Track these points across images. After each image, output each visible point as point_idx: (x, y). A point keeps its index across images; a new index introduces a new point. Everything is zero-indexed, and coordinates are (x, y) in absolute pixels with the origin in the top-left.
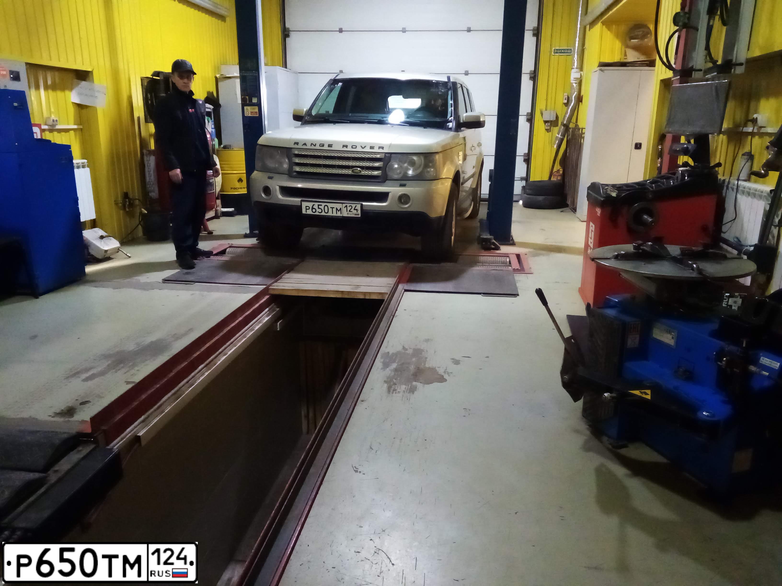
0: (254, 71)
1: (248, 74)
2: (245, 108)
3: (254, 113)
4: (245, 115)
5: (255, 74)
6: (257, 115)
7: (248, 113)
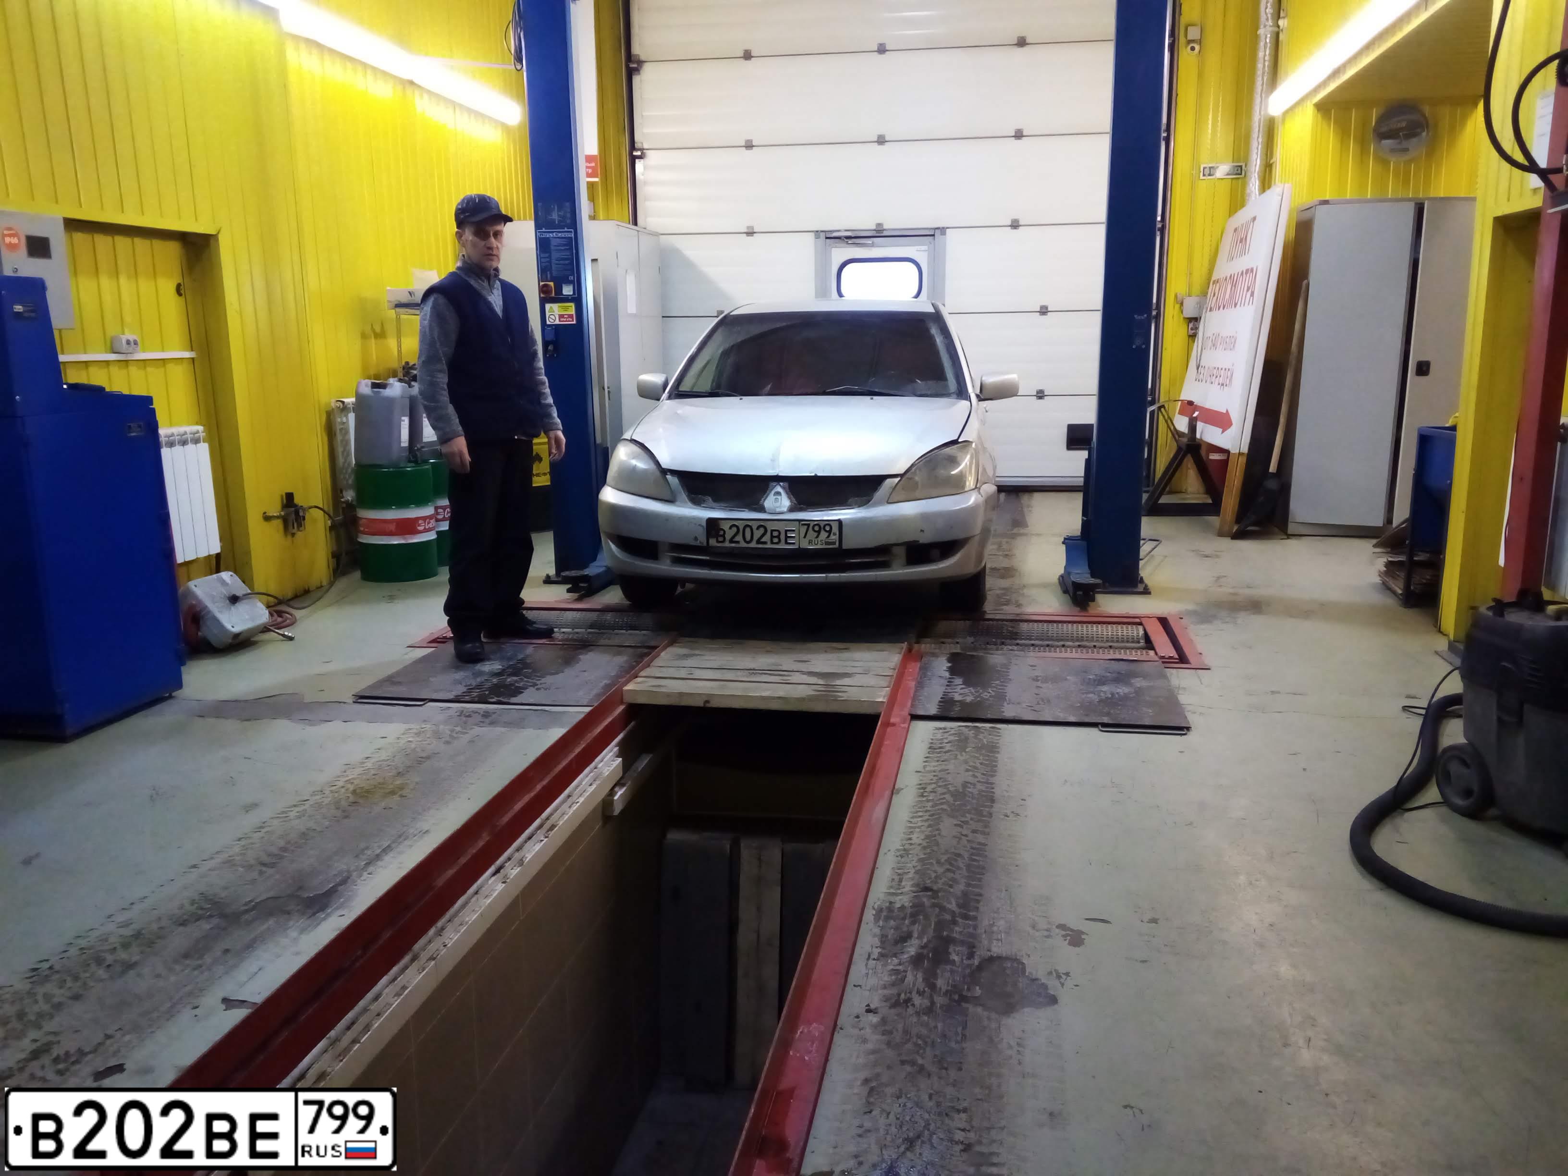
0: (567, 229)
1: (554, 234)
2: (548, 306)
3: (565, 316)
4: (548, 323)
5: (569, 236)
6: (573, 321)
7: (553, 317)
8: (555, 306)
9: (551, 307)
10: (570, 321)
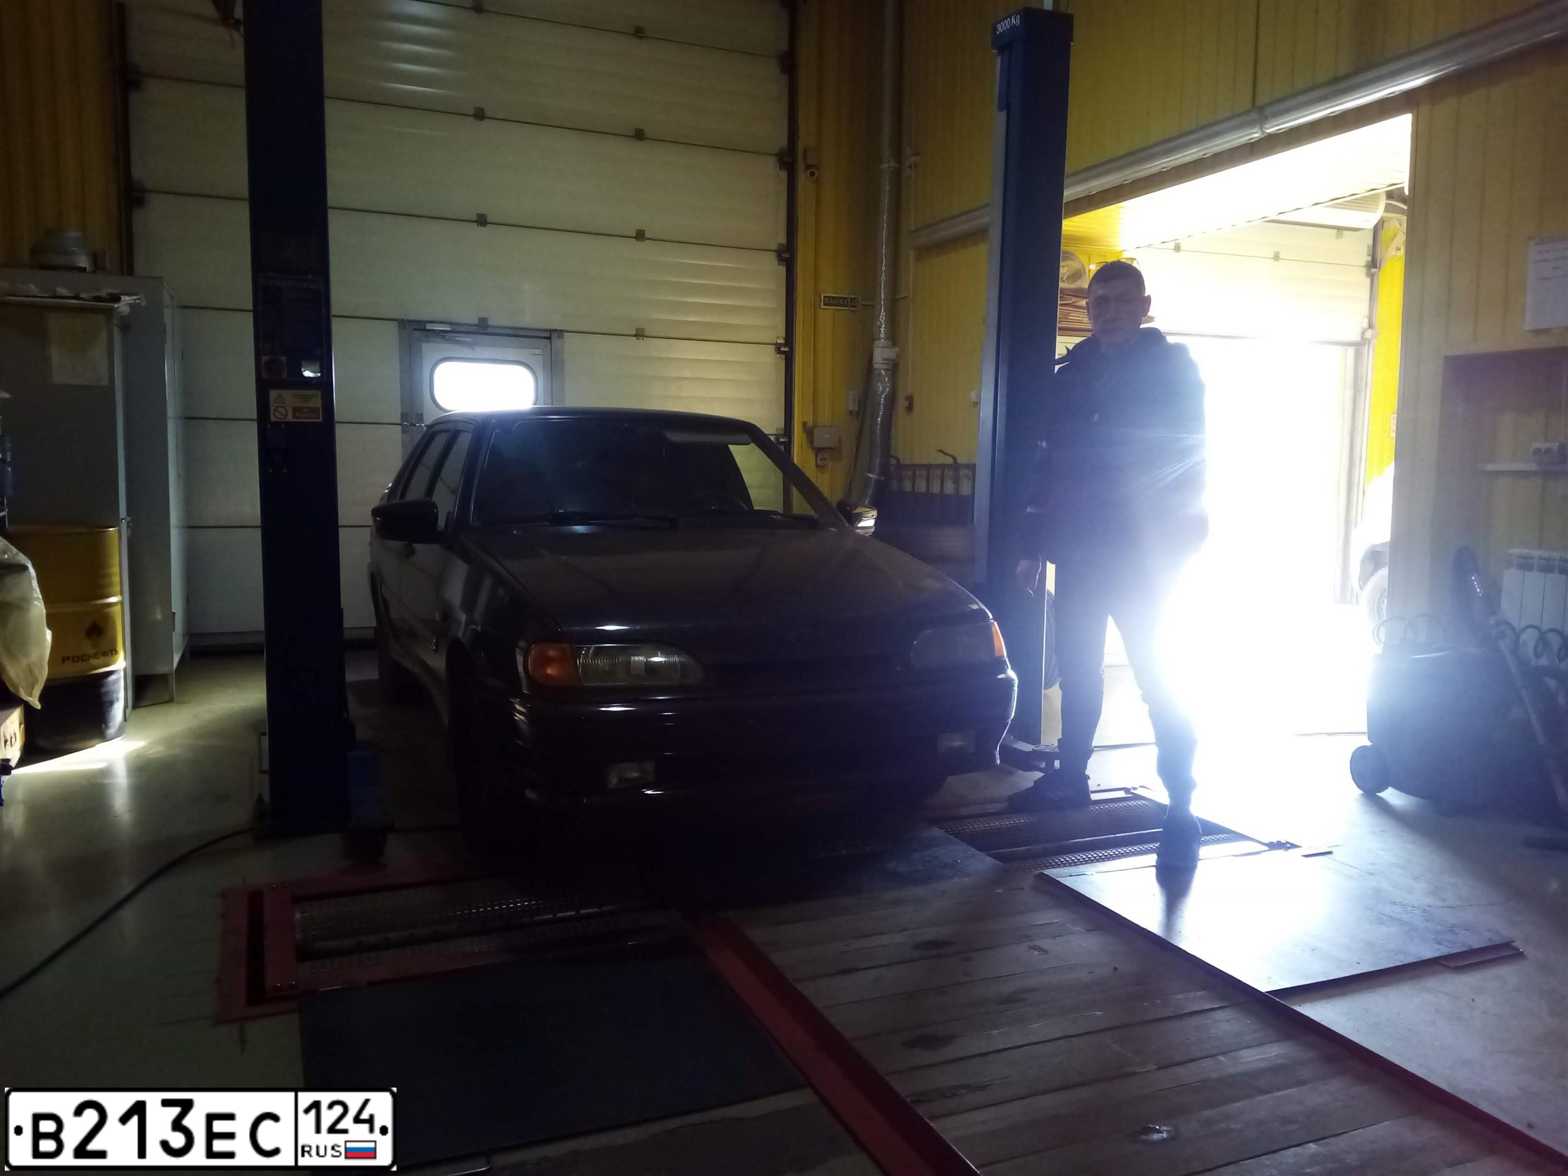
0: (310, 277)
1: (290, 283)
2: (273, 394)
3: (307, 410)
4: (273, 419)
5: (312, 286)
6: (319, 418)
7: (283, 411)
8: (288, 395)
9: (280, 396)
10: (315, 418)
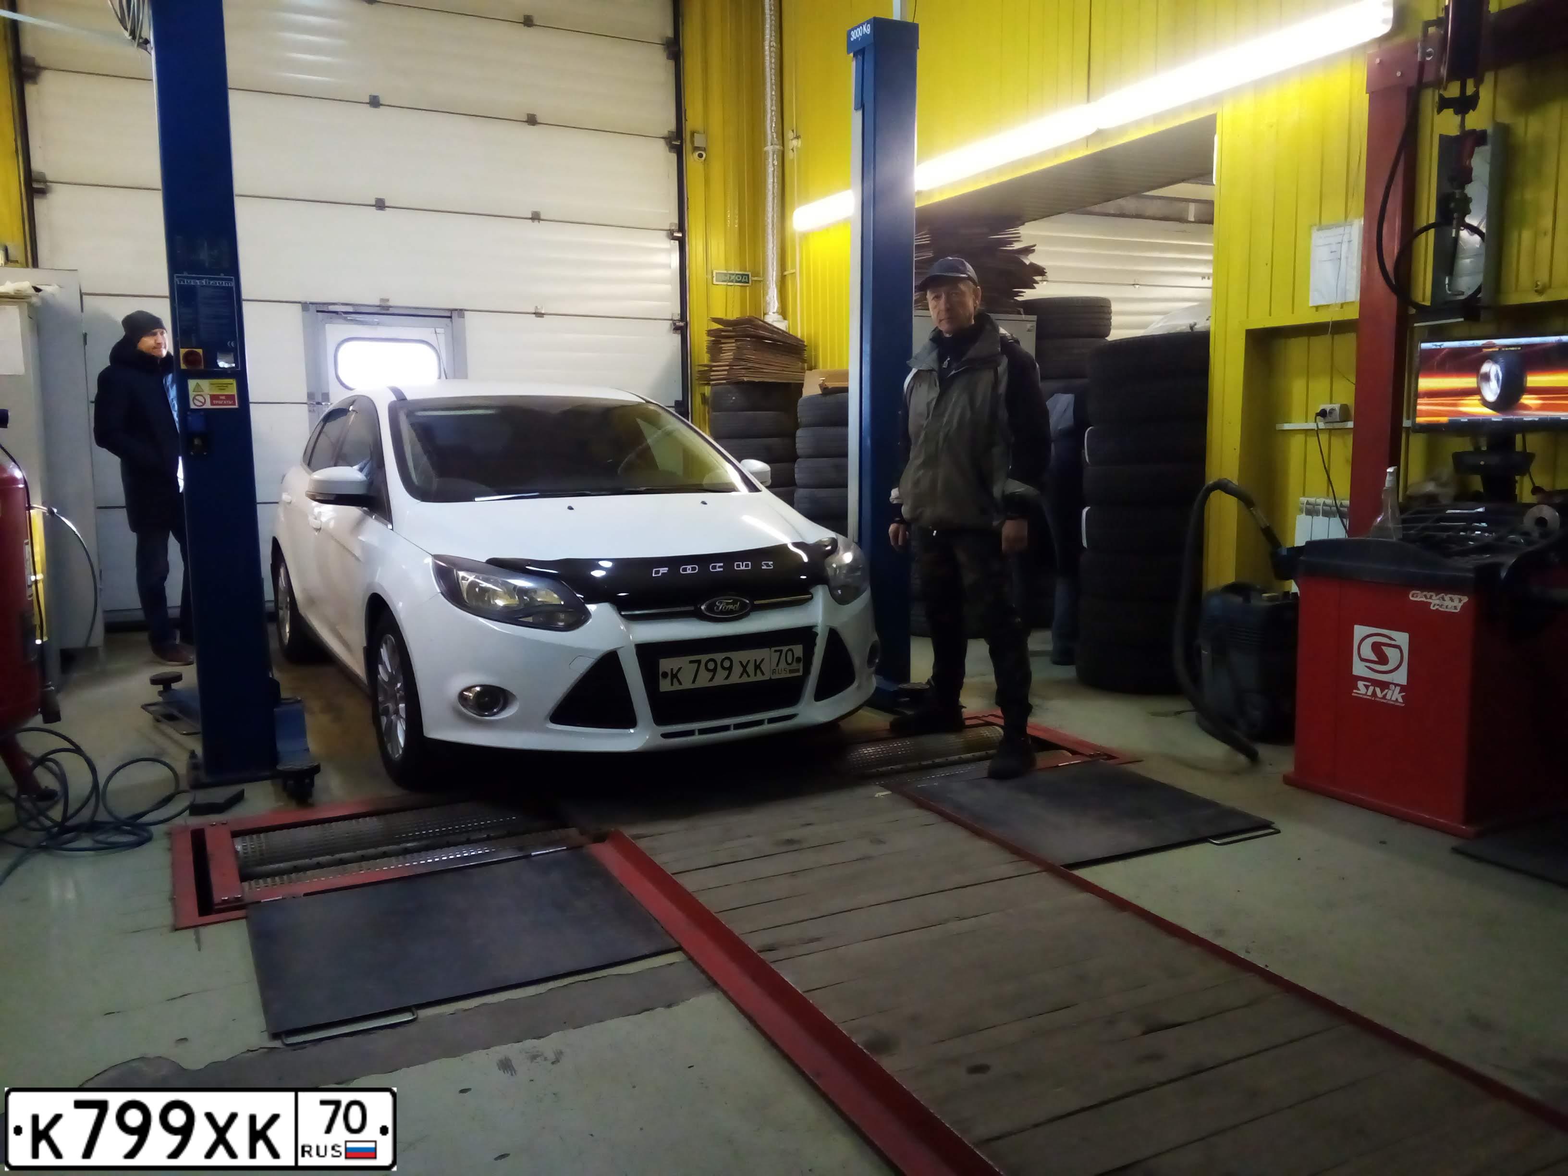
0: (223, 275)
1: (204, 282)
2: (192, 384)
3: (223, 398)
4: (192, 406)
5: (224, 284)
6: (235, 405)
7: (201, 399)
8: (203, 383)
9: (198, 385)
10: (232, 405)
